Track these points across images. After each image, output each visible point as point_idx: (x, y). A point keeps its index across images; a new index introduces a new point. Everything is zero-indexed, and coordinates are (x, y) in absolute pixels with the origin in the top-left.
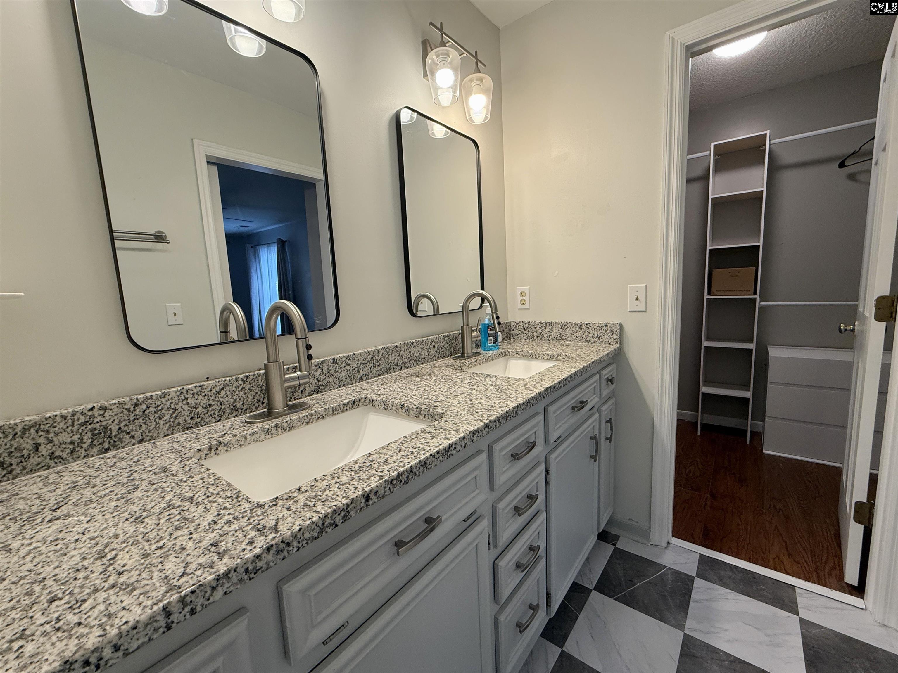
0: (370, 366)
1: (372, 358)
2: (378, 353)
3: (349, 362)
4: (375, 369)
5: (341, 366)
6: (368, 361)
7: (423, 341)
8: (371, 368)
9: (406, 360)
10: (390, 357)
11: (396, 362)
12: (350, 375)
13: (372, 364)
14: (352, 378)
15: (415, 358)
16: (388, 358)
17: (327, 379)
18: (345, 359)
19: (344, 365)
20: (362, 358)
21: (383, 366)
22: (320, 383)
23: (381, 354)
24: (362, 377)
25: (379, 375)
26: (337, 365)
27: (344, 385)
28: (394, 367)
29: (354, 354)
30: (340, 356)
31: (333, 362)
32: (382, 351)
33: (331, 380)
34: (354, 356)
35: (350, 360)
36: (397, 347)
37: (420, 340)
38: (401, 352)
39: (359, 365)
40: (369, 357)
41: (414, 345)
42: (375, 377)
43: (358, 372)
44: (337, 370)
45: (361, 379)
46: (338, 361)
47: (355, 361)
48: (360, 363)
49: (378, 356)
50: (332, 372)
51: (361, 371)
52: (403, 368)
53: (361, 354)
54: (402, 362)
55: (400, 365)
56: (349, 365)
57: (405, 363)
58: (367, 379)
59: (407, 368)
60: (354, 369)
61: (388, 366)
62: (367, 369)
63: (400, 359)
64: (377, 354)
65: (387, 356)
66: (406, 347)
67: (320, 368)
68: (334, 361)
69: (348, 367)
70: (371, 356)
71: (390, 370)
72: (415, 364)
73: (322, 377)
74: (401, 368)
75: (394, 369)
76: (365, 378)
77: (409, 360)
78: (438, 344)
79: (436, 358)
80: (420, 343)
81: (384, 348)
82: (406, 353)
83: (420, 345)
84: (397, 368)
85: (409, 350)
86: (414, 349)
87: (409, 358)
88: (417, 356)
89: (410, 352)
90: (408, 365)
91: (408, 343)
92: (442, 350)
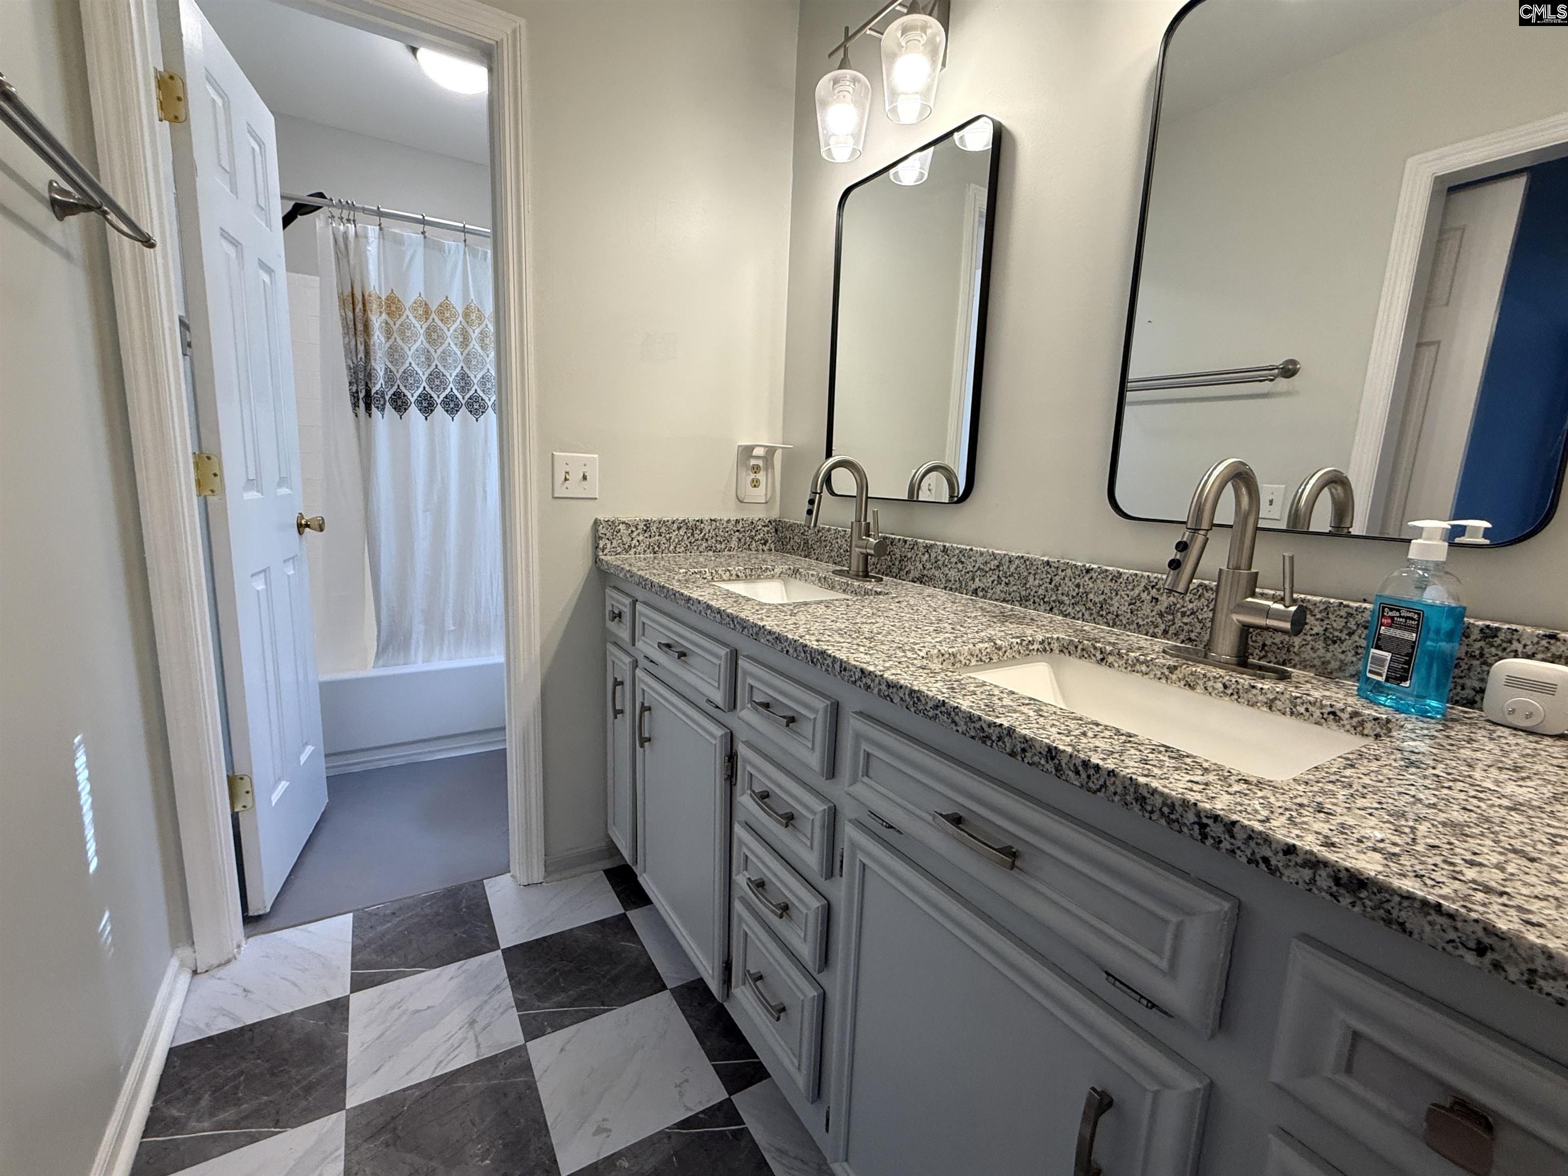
0: (992, 579)
1: (998, 566)
2: (1010, 562)
3: (963, 560)
4: (1000, 588)
6: (991, 569)
7: (1120, 574)
9: (1065, 598)
10: (1031, 578)
11: (1041, 592)
12: (961, 579)
13: (996, 577)
14: (964, 583)
15: (1090, 605)
16: (1026, 577)
17: (933, 570)
18: (957, 551)
19: (954, 560)
20: (981, 560)
21: (1015, 588)
22: (925, 572)
23: (1014, 566)
24: (976, 590)
25: (1004, 601)
26: (946, 556)
27: (951, 589)
28: (1037, 600)
29: (971, 550)
30: (955, 545)
31: (943, 551)
32: (1017, 562)
33: (937, 573)
34: (971, 553)
35: (964, 555)
36: (1048, 563)
37: (1110, 568)
38: (1057, 578)
39: (976, 569)
40: (992, 563)
41: (1092, 573)
42: (996, 600)
43: (973, 579)
44: (946, 563)
45: (975, 592)
46: (949, 552)
47: (971, 560)
48: (977, 566)
49: (1009, 568)
50: (940, 563)
51: (977, 580)
52: (1055, 610)
53: (982, 554)
54: (1054, 598)
55: (1049, 603)
56: (963, 563)
57: (1062, 603)
58: (984, 597)
59: (1066, 616)
60: (968, 573)
61: (1023, 593)
62: (987, 581)
63: (1052, 590)
64: (1007, 564)
65: (1025, 574)
66: (1069, 572)
67: (927, 551)
68: (945, 550)
69: (960, 566)
70: (996, 563)
71: (1027, 601)
72: (1087, 616)
73: (928, 566)
74: (1051, 609)
75: (1034, 603)
76: (981, 594)
77: (1073, 601)
78: (1172, 598)
79: (1156, 630)
80: (1110, 577)
81: (1022, 557)
82: (1070, 584)
83: (1112, 580)
84: (1042, 603)
85: (1077, 581)
86: (1090, 583)
87: (1073, 597)
88: (1097, 600)
89: (1078, 586)
90: (1070, 610)
91: (1076, 567)
92: (1185, 620)
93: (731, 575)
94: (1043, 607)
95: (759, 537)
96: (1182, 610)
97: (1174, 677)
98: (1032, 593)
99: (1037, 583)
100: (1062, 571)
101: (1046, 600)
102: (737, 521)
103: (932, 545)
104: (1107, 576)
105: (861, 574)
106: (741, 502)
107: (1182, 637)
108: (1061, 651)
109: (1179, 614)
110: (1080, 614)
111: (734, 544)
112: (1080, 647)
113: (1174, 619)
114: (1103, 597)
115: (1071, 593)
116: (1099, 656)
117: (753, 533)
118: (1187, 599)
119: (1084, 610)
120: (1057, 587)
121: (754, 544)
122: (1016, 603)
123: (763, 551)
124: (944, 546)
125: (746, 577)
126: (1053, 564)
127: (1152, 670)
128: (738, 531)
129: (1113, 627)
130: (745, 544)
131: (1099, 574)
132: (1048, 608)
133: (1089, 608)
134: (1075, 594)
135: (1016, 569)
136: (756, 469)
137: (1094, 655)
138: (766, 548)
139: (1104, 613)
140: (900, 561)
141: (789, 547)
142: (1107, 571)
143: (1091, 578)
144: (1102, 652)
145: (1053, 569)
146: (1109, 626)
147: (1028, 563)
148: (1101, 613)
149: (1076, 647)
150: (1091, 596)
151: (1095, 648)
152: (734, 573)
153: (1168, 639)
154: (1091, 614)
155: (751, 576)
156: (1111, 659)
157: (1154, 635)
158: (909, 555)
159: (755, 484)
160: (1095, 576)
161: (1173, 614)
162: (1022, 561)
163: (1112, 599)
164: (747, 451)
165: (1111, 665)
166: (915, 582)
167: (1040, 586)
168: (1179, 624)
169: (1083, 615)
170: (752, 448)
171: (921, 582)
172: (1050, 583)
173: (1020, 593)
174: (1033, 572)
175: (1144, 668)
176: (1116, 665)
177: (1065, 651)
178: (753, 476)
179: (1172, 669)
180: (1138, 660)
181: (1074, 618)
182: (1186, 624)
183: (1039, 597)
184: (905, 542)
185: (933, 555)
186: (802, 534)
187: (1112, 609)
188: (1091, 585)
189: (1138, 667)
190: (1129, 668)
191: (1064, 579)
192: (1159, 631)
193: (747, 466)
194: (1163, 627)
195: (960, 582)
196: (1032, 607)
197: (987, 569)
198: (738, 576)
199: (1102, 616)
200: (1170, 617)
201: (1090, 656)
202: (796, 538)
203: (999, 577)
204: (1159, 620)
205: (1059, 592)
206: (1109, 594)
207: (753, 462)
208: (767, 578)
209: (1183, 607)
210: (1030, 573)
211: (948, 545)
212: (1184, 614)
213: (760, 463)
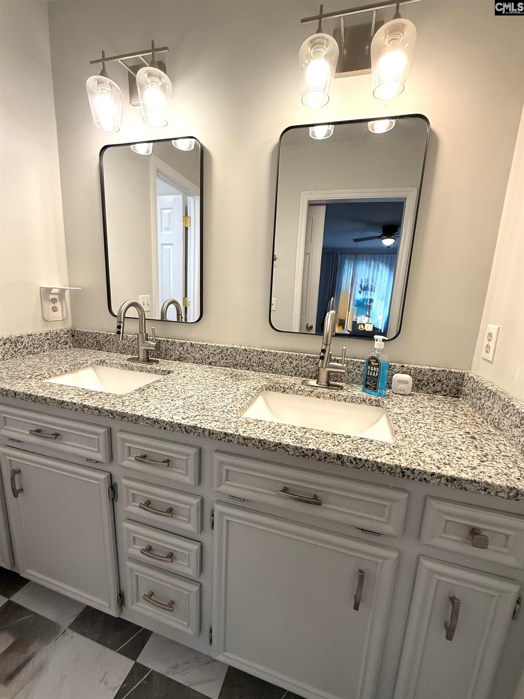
0: (219, 357)
1: (221, 352)
2: (227, 349)
3: (202, 349)
4: (223, 361)
5: (196, 350)
6: (217, 353)
7: (277, 353)
8: (219, 359)
9: (254, 364)
10: (238, 356)
11: (243, 362)
12: (202, 358)
13: (221, 356)
14: (204, 360)
15: (265, 366)
17: (186, 355)
18: (199, 346)
19: (198, 349)
21: (230, 361)
22: (181, 355)
23: (229, 352)
24: (211, 362)
25: (226, 366)
26: (193, 348)
27: (197, 363)
28: (241, 365)
29: (207, 345)
30: (197, 343)
31: (191, 346)
32: (231, 350)
33: (188, 356)
34: (206, 346)
35: (203, 347)
36: (245, 350)
37: (273, 351)
38: (250, 356)
39: (210, 353)
40: (218, 350)
41: (265, 353)
42: (222, 366)
43: (209, 358)
44: (193, 351)
45: (210, 364)
46: (194, 346)
47: (207, 349)
48: (210, 352)
49: (227, 352)
50: (190, 351)
51: (211, 358)
52: (250, 369)
53: (212, 347)
54: (249, 364)
55: (247, 366)
56: (202, 351)
57: (253, 366)
58: (215, 365)
59: (255, 371)
60: (206, 355)
61: (235, 363)
62: (216, 358)
63: (248, 361)
64: (226, 351)
65: (235, 355)
66: (255, 353)
67: (182, 346)
68: (192, 345)
69: (201, 352)
70: (220, 350)
71: (237, 366)
72: (264, 370)
73: (183, 353)
74: (248, 369)
75: (240, 366)
76: (214, 364)
77: (258, 365)
78: (297, 361)
79: (292, 374)
80: (273, 354)
81: (233, 347)
82: (256, 358)
83: (274, 356)
84: (244, 366)
85: (259, 356)
86: (265, 357)
87: (258, 363)
88: (268, 364)
89: (260, 358)
90: (257, 368)
91: (258, 351)
92: (303, 369)
93: (62, 371)
94: (244, 368)
95: (62, 341)
96: (301, 365)
97: (312, 395)
98: (239, 363)
99: (241, 358)
100: (252, 353)
101: (245, 365)
102: (47, 334)
103: (184, 343)
104: (272, 354)
105: (146, 360)
106: (46, 321)
107: (302, 375)
108: (266, 390)
109: (300, 367)
110: (261, 370)
111: (46, 347)
112: (274, 387)
113: (298, 369)
114: (270, 362)
115: (257, 362)
116: (283, 390)
117: (58, 339)
118: (303, 361)
119: (263, 368)
120: (250, 360)
121: (60, 346)
122: (232, 367)
123: (66, 348)
124: (192, 343)
125: (71, 370)
126: (248, 350)
127: (304, 393)
128: (48, 339)
129: (275, 374)
130: (54, 346)
131: (268, 353)
132: (247, 368)
133: (265, 367)
134: (258, 362)
135: (230, 353)
136: (54, 301)
137: (281, 390)
138: (67, 346)
139: (271, 369)
140: (166, 351)
141: (84, 345)
142: (271, 352)
143: (265, 355)
144: (284, 388)
145: (248, 352)
146: (274, 373)
147: (236, 350)
148: (270, 369)
149: (273, 387)
150: (265, 362)
151: (281, 387)
153: (297, 377)
154: (266, 370)
155: (74, 369)
156: (287, 391)
157: (292, 376)
158: (171, 348)
159: (55, 309)
160: (266, 354)
161: (298, 367)
162: (233, 349)
163: (274, 363)
164: (48, 291)
165: (288, 393)
166: (176, 361)
167: (242, 359)
168: (300, 370)
169: (263, 370)
170: (52, 289)
171: (179, 361)
172: (247, 358)
173: (233, 363)
174: (239, 354)
175: (301, 393)
176: (290, 393)
177: (268, 389)
178: (52, 305)
179: (311, 392)
180: (298, 390)
181: (259, 371)
182: (303, 370)
183: (242, 364)
184: (168, 341)
185: (185, 348)
186: (95, 337)
187: (274, 367)
188: (265, 358)
189: (299, 392)
190: (295, 393)
191: (253, 356)
192: (293, 374)
193: (48, 299)
194: (294, 372)
195: (202, 359)
196: (239, 368)
197: (216, 353)
198: (66, 371)
199: (271, 370)
200: (297, 368)
201: (279, 391)
202: (90, 340)
203: (222, 356)
204: (293, 370)
205: (252, 361)
206: (273, 361)
207: (51, 297)
208: (84, 367)
209: (302, 364)
210: (237, 354)
211: (193, 343)
212: (302, 367)
213: (56, 297)
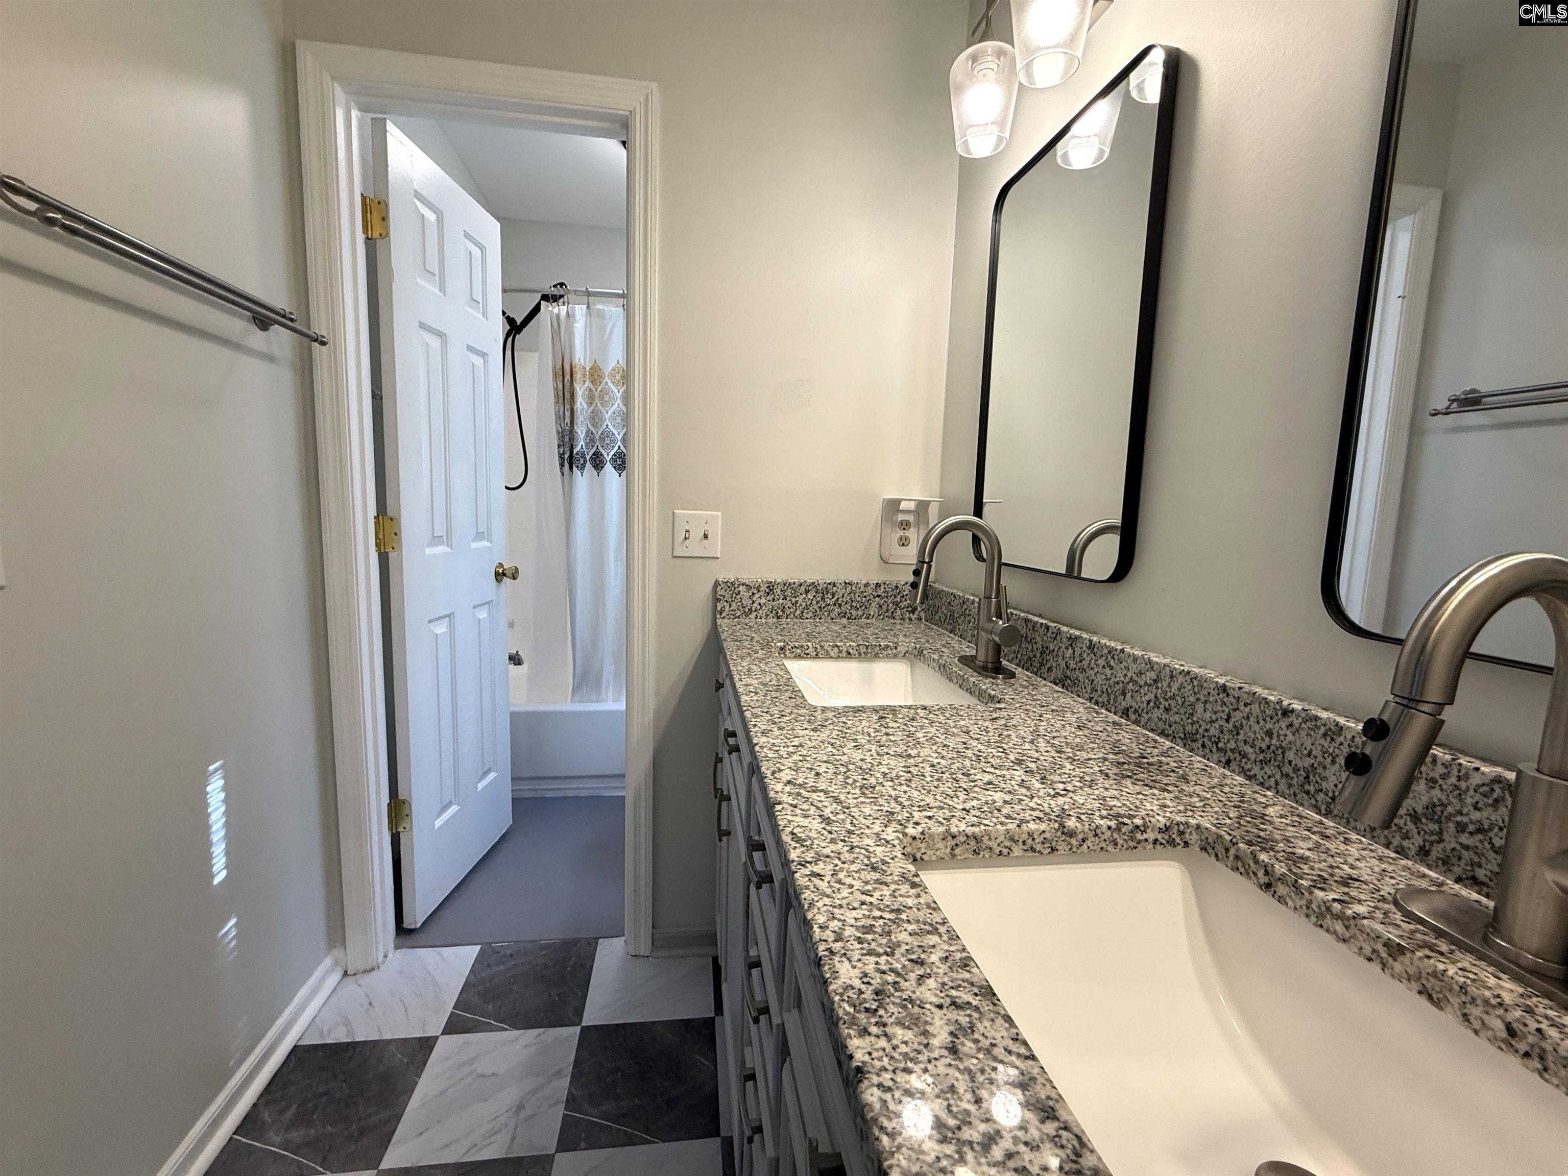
0: (1147, 698)
1: (1155, 681)
2: (1172, 677)
3: (1112, 663)
4: (1157, 713)
5: (1099, 662)
6: (1146, 683)
7: (1340, 729)
8: (1149, 702)
9: (1249, 749)
10: (1200, 707)
11: (1213, 731)
12: (1109, 690)
13: (1153, 696)
14: (1112, 697)
15: (1287, 769)
16: (1192, 705)
17: (1077, 672)
18: (1105, 651)
19: (1102, 661)
20: (1134, 667)
21: (1177, 718)
22: (1068, 673)
23: (1177, 685)
25: (1162, 734)
26: (1092, 655)
27: (1097, 703)
28: (1207, 742)
29: (1122, 651)
30: (1103, 641)
31: (1089, 648)
32: (1181, 679)
33: (1081, 677)
34: (1122, 655)
35: (1113, 657)
36: (1224, 689)
37: (1324, 715)
38: (1238, 715)
39: (1127, 680)
40: (1148, 674)
41: (1293, 718)
42: (1152, 730)
43: (1124, 694)
44: (1092, 665)
45: (1125, 713)
46: (1095, 650)
47: (1122, 666)
48: (1129, 675)
49: (1169, 686)
50: (1085, 663)
51: (1128, 695)
52: (1234, 765)
53: (1135, 659)
54: (1232, 745)
55: (1225, 751)
56: (1112, 668)
57: (1244, 756)
58: (1136, 722)
59: (1249, 778)
60: (1118, 683)
61: (1189, 728)
62: (1142, 700)
63: (1230, 731)
64: (1168, 679)
65: (1192, 699)
66: (1255, 708)
67: (1071, 645)
68: (1091, 646)
69: (1108, 672)
70: (1153, 675)
71: (1193, 741)
72: (1282, 786)
73: (1073, 666)
74: (1228, 762)
75: (1203, 746)
76: (1133, 717)
77: (1261, 757)
78: (1436, 792)
79: (1406, 843)
80: (1323, 729)
81: (1188, 672)
82: (1256, 728)
83: (1325, 735)
84: (1214, 749)
85: (1269, 726)
86: (1288, 733)
87: (1262, 751)
88: (1300, 765)
89: (1269, 733)
90: (1256, 770)
91: (1266, 701)
92: (1464, 839)
93: (840, 652)
94: (1215, 757)
95: (905, 603)
96: (1459, 818)
97: (1397, 966)
98: (1201, 731)
99: (1208, 715)
100: (1246, 705)
101: (1221, 745)
102: (878, 585)
103: (1077, 637)
104: (1318, 727)
105: (990, 665)
106: (886, 563)
107: (1457, 870)
108: (1204, 849)
109: (1452, 826)
110: (1272, 782)
111: (873, 610)
112: (1232, 852)
113: (1441, 832)
114: (1310, 761)
115: (1258, 744)
116: (1263, 879)
117: (898, 599)
118: (1469, 801)
119: (1278, 776)
120: (1237, 729)
121: (899, 612)
122: (1179, 741)
123: (910, 619)
124: (1091, 641)
125: (860, 654)
126: (1231, 692)
127: (1353, 937)
128: (878, 596)
129: (1326, 816)
130: (887, 611)
131: (1305, 721)
132: (1224, 760)
133: (1287, 775)
134: (1264, 746)
135: (1179, 690)
136: (905, 525)
137: (1255, 874)
138: (914, 617)
139: (1311, 789)
140: (1041, 653)
141: (937, 618)
142: (1316, 718)
143: (1291, 725)
144: (1267, 873)
145: (1231, 699)
146: (1319, 813)
147: (1196, 683)
148: (1307, 787)
149: (1227, 850)
150: (1290, 755)
151: (1256, 862)
152: (844, 649)
153: (1429, 867)
154: (1290, 786)
155: (866, 653)
156: (1282, 889)
157: (1401, 852)
158: (1052, 647)
159: (904, 542)
160: (1296, 723)
161: (1439, 822)
162: (1188, 678)
163: (1325, 768)
164: (892, 506)
165: (1281, 900)
166: (1056, 684)
167: (1212, 722)
168: (1450, 843)
169: (1277, 784)
170: (899, 502)
171: (1063, 686)
172: (1227, 721)
173: (1184, 726)
174: (1203, 699)
175: (1339, 927)
176: (1290, 903)
177: (1210, 851)
178: (901, 533)
179: (1397, 951)
180: (1328, 909)
181: (1262, 784)
182: (1467, 848)
183: (1210, 738)
184: (1048, 628)
185: (1078, 652)
186: (949, 603)
187: (1324, 785)
188: (1290, 737)
189: (1328, 922)
190: (1313, 919)
191: (1248, 718)
192: (1412, 845)
193: (893, 523)
194: (1418, 841)
195: (1108, 695)
196: (1201, 753)
197: (1142, 683)
198: (849, 653)
199: (1308, 793)
200: (1435, 827)
201: (1248, 874)
202: (944, 607)
203: (1156, 697)
204: (1411, 826)
205: (1241, 737)
206: (1320, 759)
207: (901, 517)
208: (887, 656)
209: (1460, 813)
210: (1198, 699)
211: (1095, 639)
212: (1461, 828)
213: (911, 518)
